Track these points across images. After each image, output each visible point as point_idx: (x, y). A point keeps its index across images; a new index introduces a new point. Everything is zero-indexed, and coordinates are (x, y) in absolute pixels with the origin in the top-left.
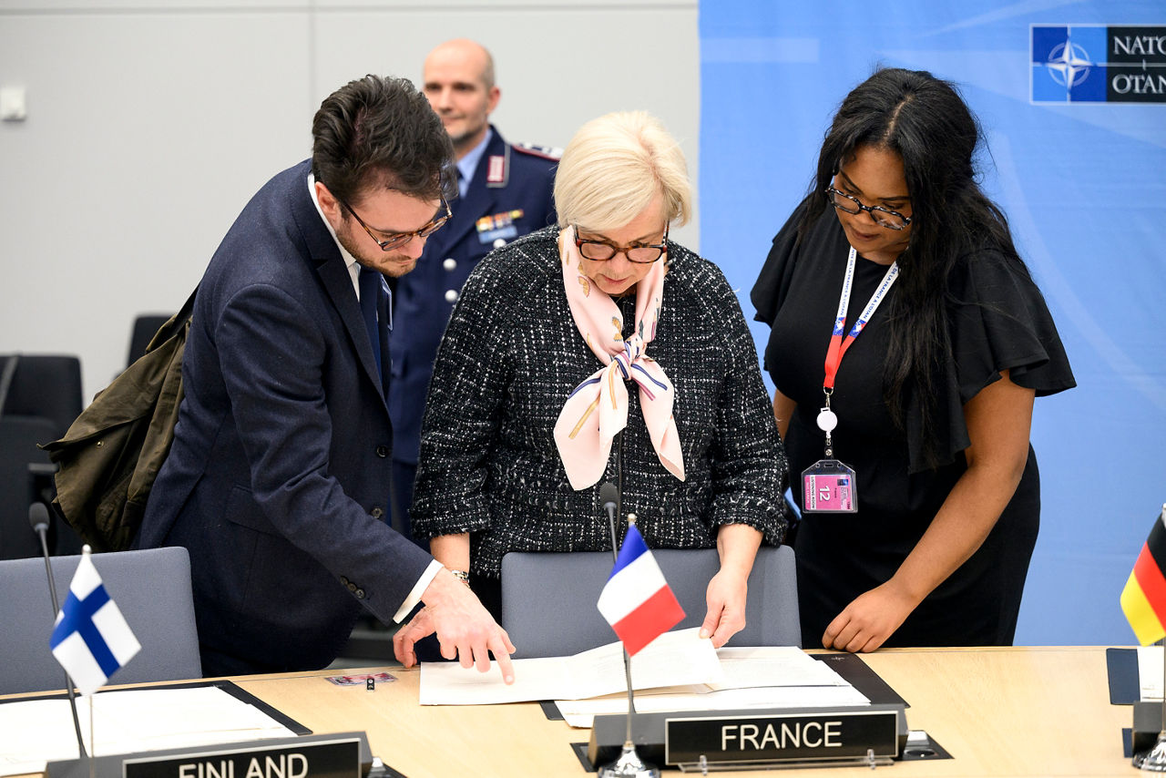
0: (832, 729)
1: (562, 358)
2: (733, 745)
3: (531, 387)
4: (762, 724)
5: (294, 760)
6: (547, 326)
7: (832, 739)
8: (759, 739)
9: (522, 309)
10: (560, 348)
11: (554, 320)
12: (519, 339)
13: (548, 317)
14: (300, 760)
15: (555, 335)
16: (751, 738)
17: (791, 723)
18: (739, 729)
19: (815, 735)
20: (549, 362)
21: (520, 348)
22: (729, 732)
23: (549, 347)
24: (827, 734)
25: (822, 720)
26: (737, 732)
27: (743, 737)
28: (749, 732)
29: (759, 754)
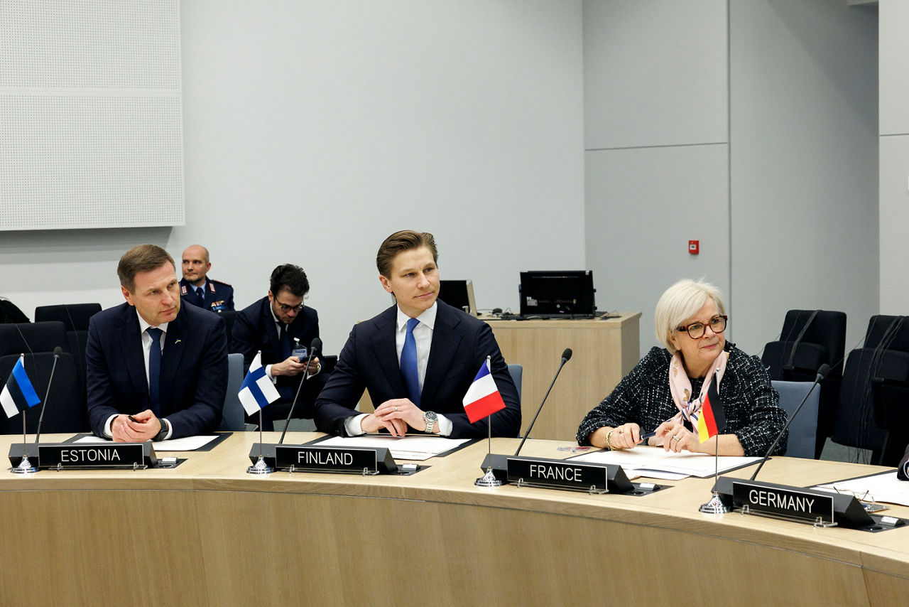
0: (578, 472)
1: (663, 406)
2: (535, 475)
3: (647, 418)
4: (547, 465)
5: (346, 455)
6: (661, 389)
7: (578, 478)
8: (546, 473)
9: (651, 378)
10: (664, 401)
11: (665, 387)
12: (646, 393)
13: (663, 385)
14: (350, 456)
15: (664, 395)
16: (542, 472)
17: (560, 466)
18: (537, 467)
19: (570, 474)
20: (657, 407)
21: (645, 398)
22: (533, 468)
23: (659, 399)
24: (575, 475)
25: (573, 467)
26: (537, 469)
27: (539, 471)
28: (542, 469)
29: (546, 481)
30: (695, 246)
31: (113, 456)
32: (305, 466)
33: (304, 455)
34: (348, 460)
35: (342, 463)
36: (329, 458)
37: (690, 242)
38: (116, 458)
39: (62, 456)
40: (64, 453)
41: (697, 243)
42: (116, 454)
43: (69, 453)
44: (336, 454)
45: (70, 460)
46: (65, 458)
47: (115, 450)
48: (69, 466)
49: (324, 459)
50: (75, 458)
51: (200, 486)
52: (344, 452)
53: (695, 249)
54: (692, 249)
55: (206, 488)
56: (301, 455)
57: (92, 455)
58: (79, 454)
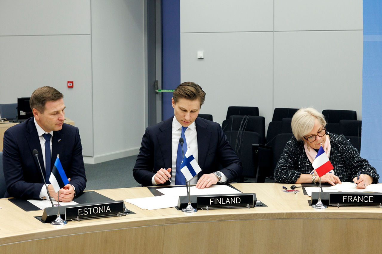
0: (371, 198)
2: (346, 201)
4: (353, 196)
5: (237, 199)
7: (371, 200)
8: (352, 200)
11: (305, 155)
14: (239, 199)
16: (350, 199)
17: (361, 196)
18: (347, 197)
21: (298, 160)
22: (345, 198)
25: (368, 196)
26: (347, 198)
27: (348, 199)
28: (350, 198)
29: (353, 203)
30: (71, 84)
31: (107, 210)
32: (214, 206)
33: (214, 200)
34: (238, 201)
35: (220, 203)
36: (228, 201)
37: (68, 82)
38: (108, 211)
39: (79, 212)
40: (80, 211)
41: (72, 82)
42: (108, 209)
43: (82, 211)
44: (231, 198)
45: (83, 214)
46: (80, 214)
47: (108, 206)
48: (84, 218)
49: (224, 201)
50: (86, 213)
51: (169, 222)
52: (236, 197)
53: (71, 85)
54: (69, 85)
55: (172, 222)
56: (212, 200)
57: (96, 210)
58: (88, 211)
